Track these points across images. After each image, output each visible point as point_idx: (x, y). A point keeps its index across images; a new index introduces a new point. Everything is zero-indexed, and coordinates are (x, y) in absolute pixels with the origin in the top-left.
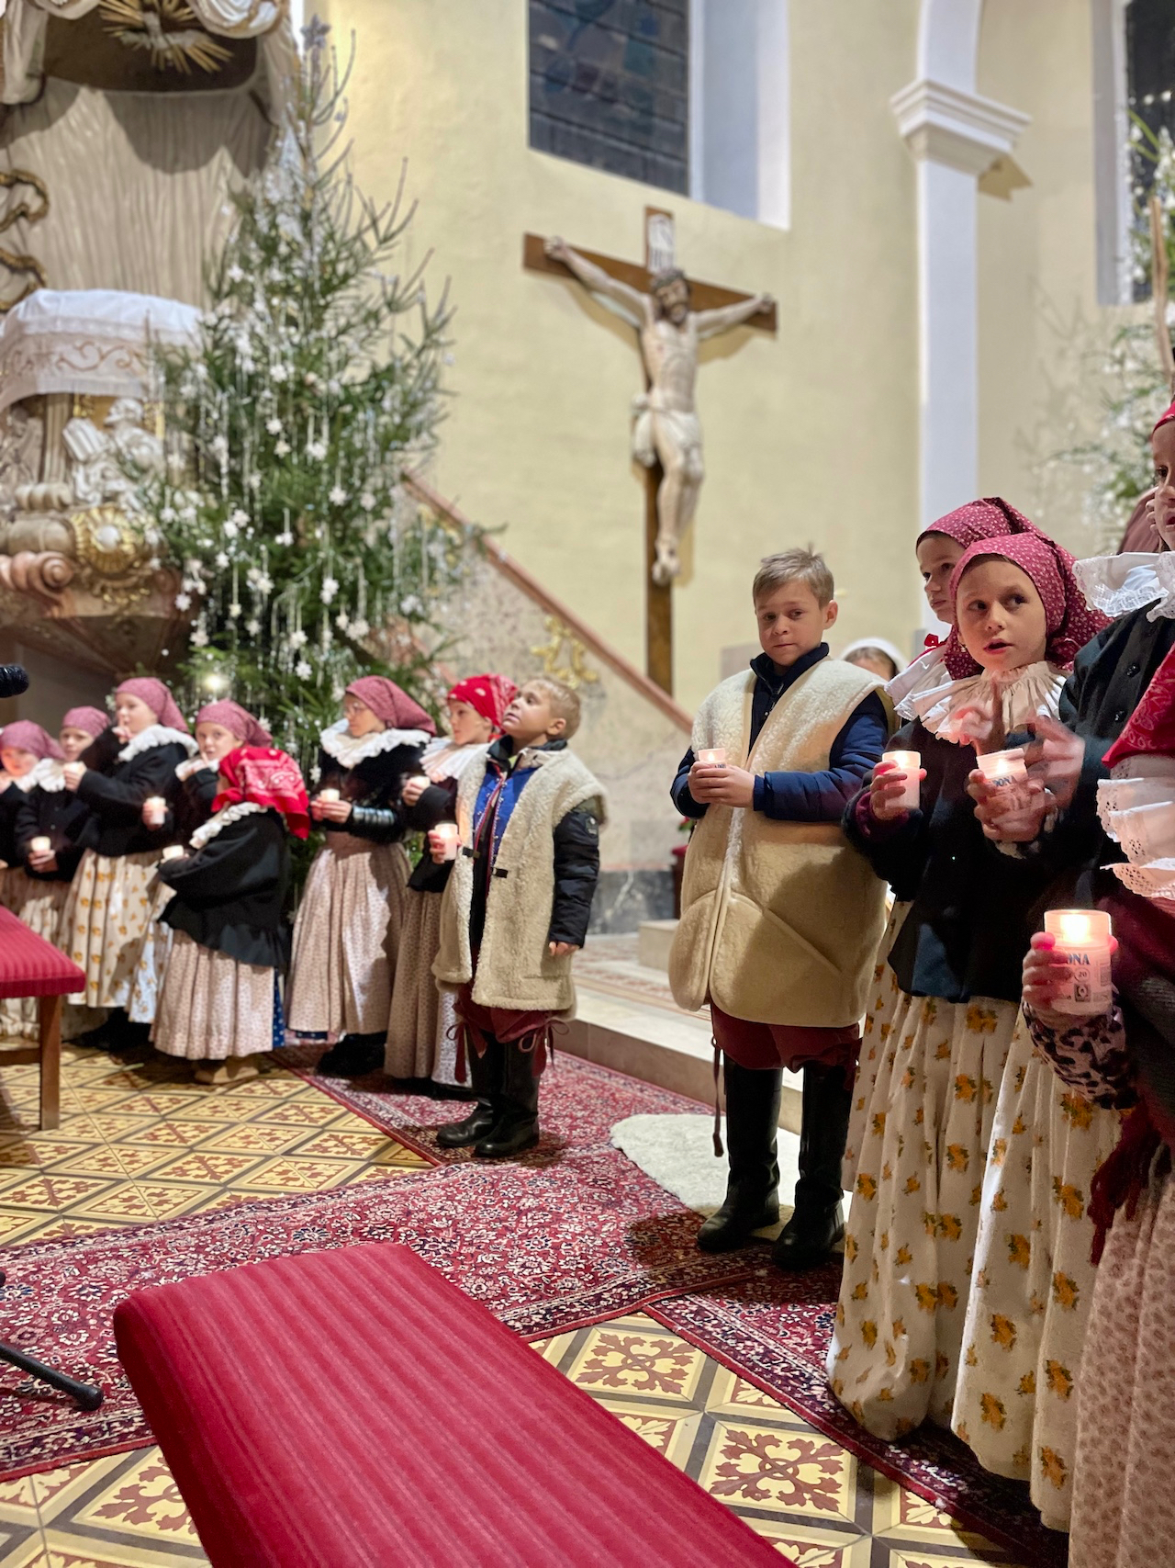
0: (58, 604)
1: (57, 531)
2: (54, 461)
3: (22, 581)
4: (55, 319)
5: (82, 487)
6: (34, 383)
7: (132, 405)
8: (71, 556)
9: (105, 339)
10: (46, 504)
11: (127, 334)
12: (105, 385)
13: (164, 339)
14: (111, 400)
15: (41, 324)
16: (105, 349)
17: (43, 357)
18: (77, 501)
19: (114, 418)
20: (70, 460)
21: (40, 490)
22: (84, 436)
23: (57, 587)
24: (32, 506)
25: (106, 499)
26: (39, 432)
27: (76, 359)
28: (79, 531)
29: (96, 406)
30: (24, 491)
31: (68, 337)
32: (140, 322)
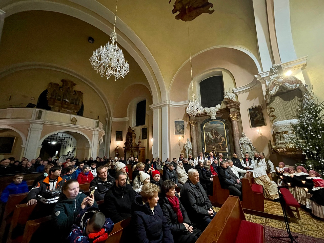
0: (286, 153)
1: (284, 146)
2: (282, 138)
3: (281, 151)
4: (279, 125)
5: (286, 141)
6: (278, 131)
7: (291, 131)
8: (286, 148)
9: (285, 126)
10: (282, 143)
11: (288, 124)
12: (287, 130)
13: (293, 124)
14: (288, 131)
15: (277, 125)
16: (286, 127)
17: (278, 128)
18: (286, 142)
19: (289, 133)
20: (284, 138)
21: (281, 142)
22: (285, 135)
23: (286, 152)
24: (280, 143)
25: (289, 142)
26: (280, 135)
27: (282, 128)
28: (287, 146)
29: (286, 132)
30: (279, 142)
31: (281, 126)
32: (289, 123)
